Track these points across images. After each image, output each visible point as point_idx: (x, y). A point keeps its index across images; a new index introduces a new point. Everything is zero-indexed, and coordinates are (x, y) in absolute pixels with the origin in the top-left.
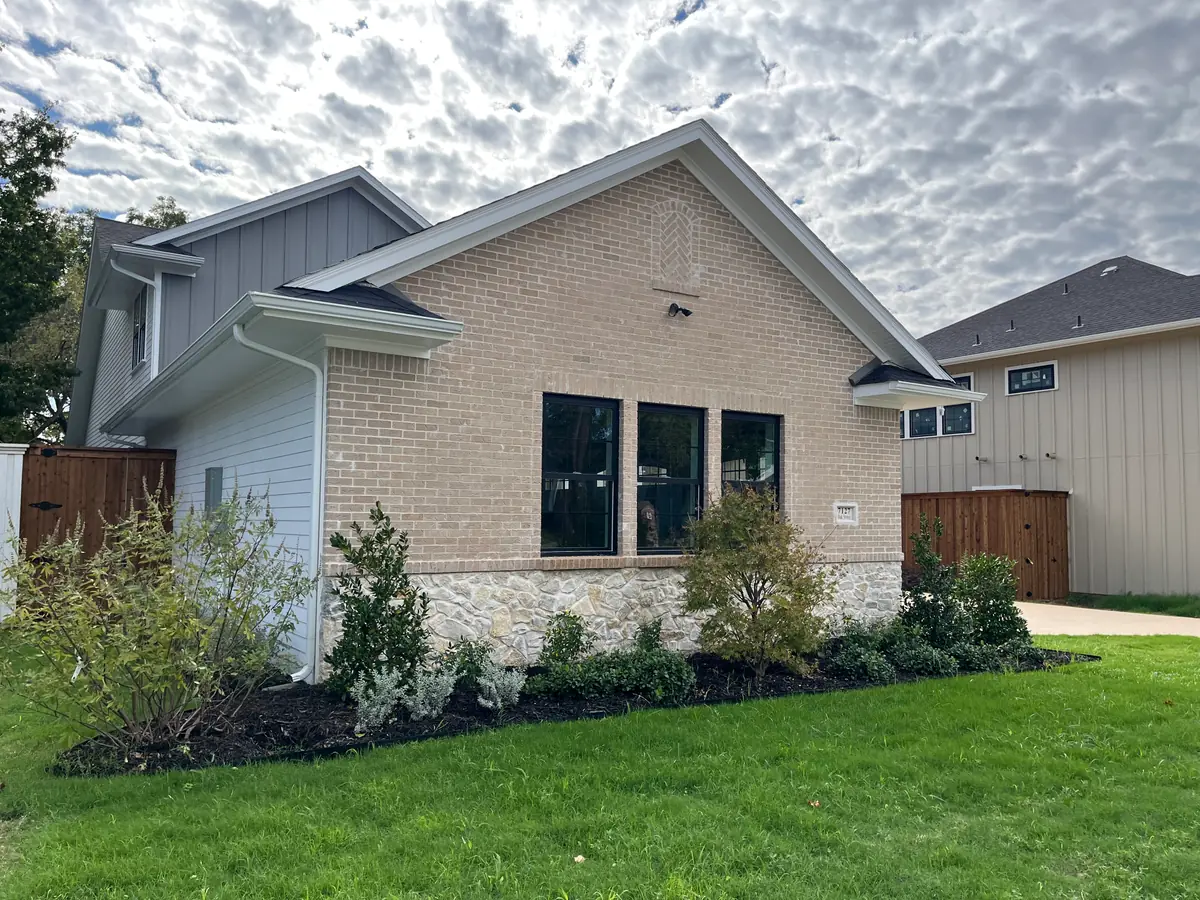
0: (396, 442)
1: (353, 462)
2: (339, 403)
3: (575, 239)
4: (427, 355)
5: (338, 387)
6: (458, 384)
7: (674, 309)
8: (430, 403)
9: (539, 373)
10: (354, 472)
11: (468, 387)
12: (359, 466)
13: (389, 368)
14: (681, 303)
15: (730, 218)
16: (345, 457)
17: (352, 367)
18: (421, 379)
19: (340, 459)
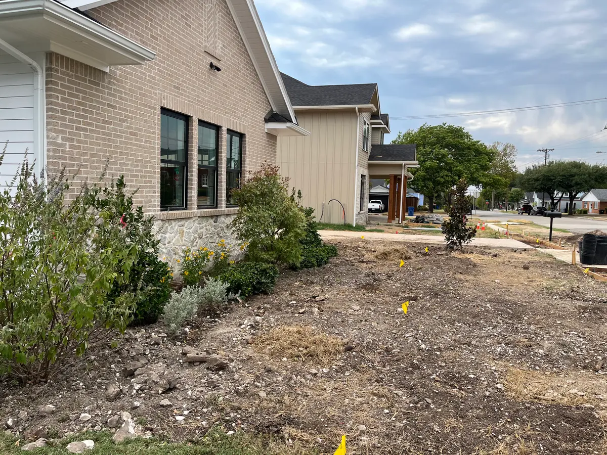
0: (91, 131)
1: (68, 143)
2: (58, 97)
3: (174, 8)
4: (107, 70)
5: (56, 84)
6: (122, 94)
7: (211, 65)
8: (109, 105)
9: (159, 93)
10: (69, 151)
11: (127, 97)
12: (71, 147)
13: (86, 76)
14: (215, 63)
15: (231, 17)
16: (63, 139)
17: (64, 70)
18: (103, 86)
19: (59, 141)
